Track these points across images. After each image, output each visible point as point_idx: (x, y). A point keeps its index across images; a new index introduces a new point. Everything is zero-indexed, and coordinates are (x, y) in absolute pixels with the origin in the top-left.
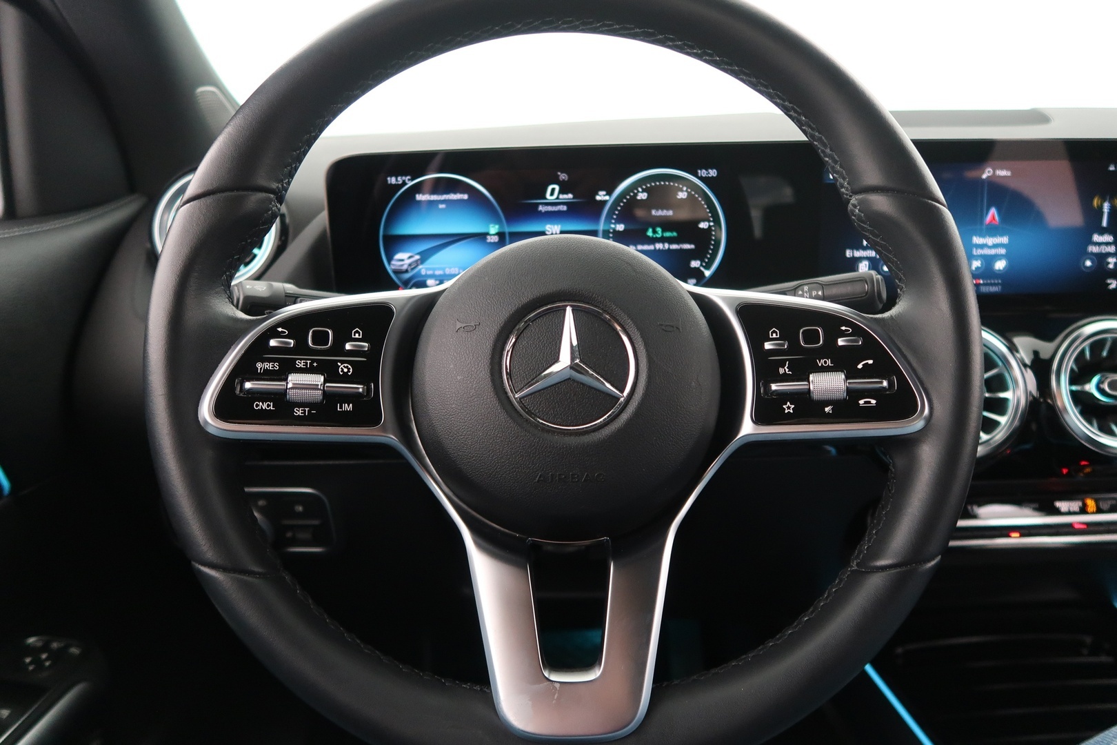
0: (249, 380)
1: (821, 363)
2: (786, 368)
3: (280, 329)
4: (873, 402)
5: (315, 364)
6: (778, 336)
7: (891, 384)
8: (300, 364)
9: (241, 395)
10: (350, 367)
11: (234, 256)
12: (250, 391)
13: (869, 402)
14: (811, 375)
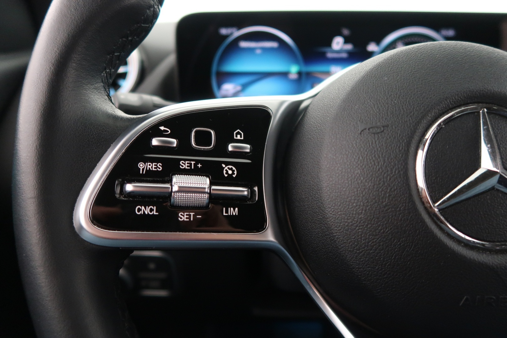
0: (130, 182)
3: (162, 128)
5: (199, 166)
8: (184, 165)
9: (122, 198)
10: (234, 168)
11: (114, 53)
12: (131, 194)
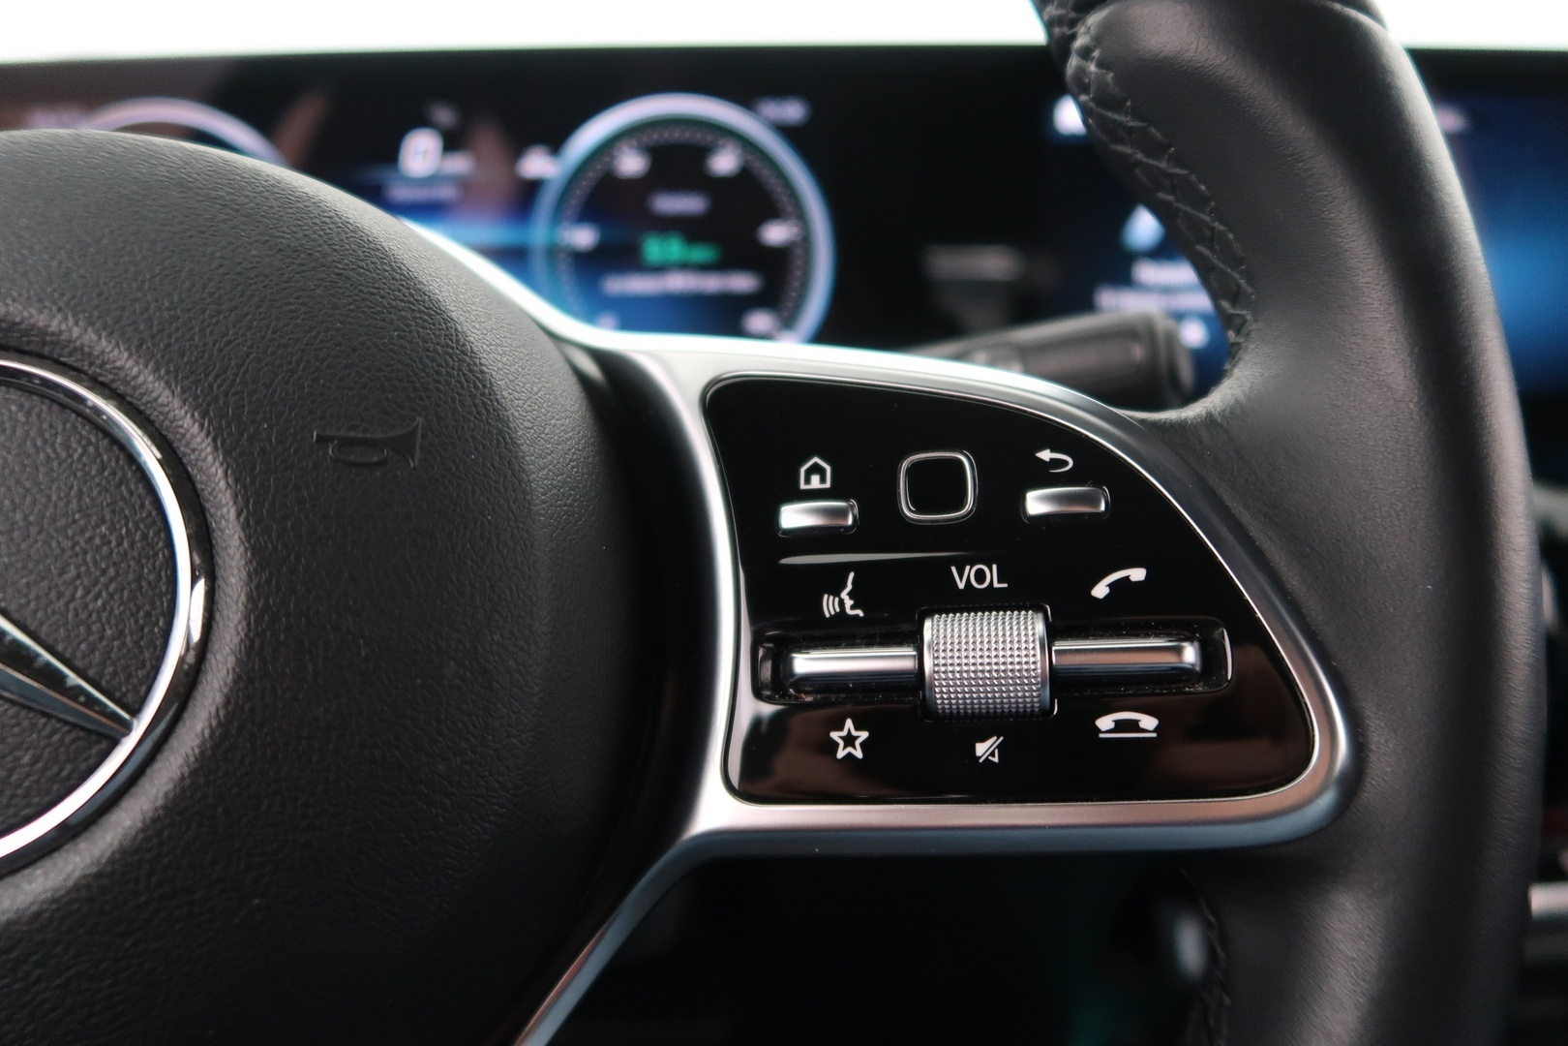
1: (964, 578)
2: (844, 595)
4: (1149, 722)
6: (828, 485)
7: (1211, 656)
13: (1133, 726)
14: (928, 624)
